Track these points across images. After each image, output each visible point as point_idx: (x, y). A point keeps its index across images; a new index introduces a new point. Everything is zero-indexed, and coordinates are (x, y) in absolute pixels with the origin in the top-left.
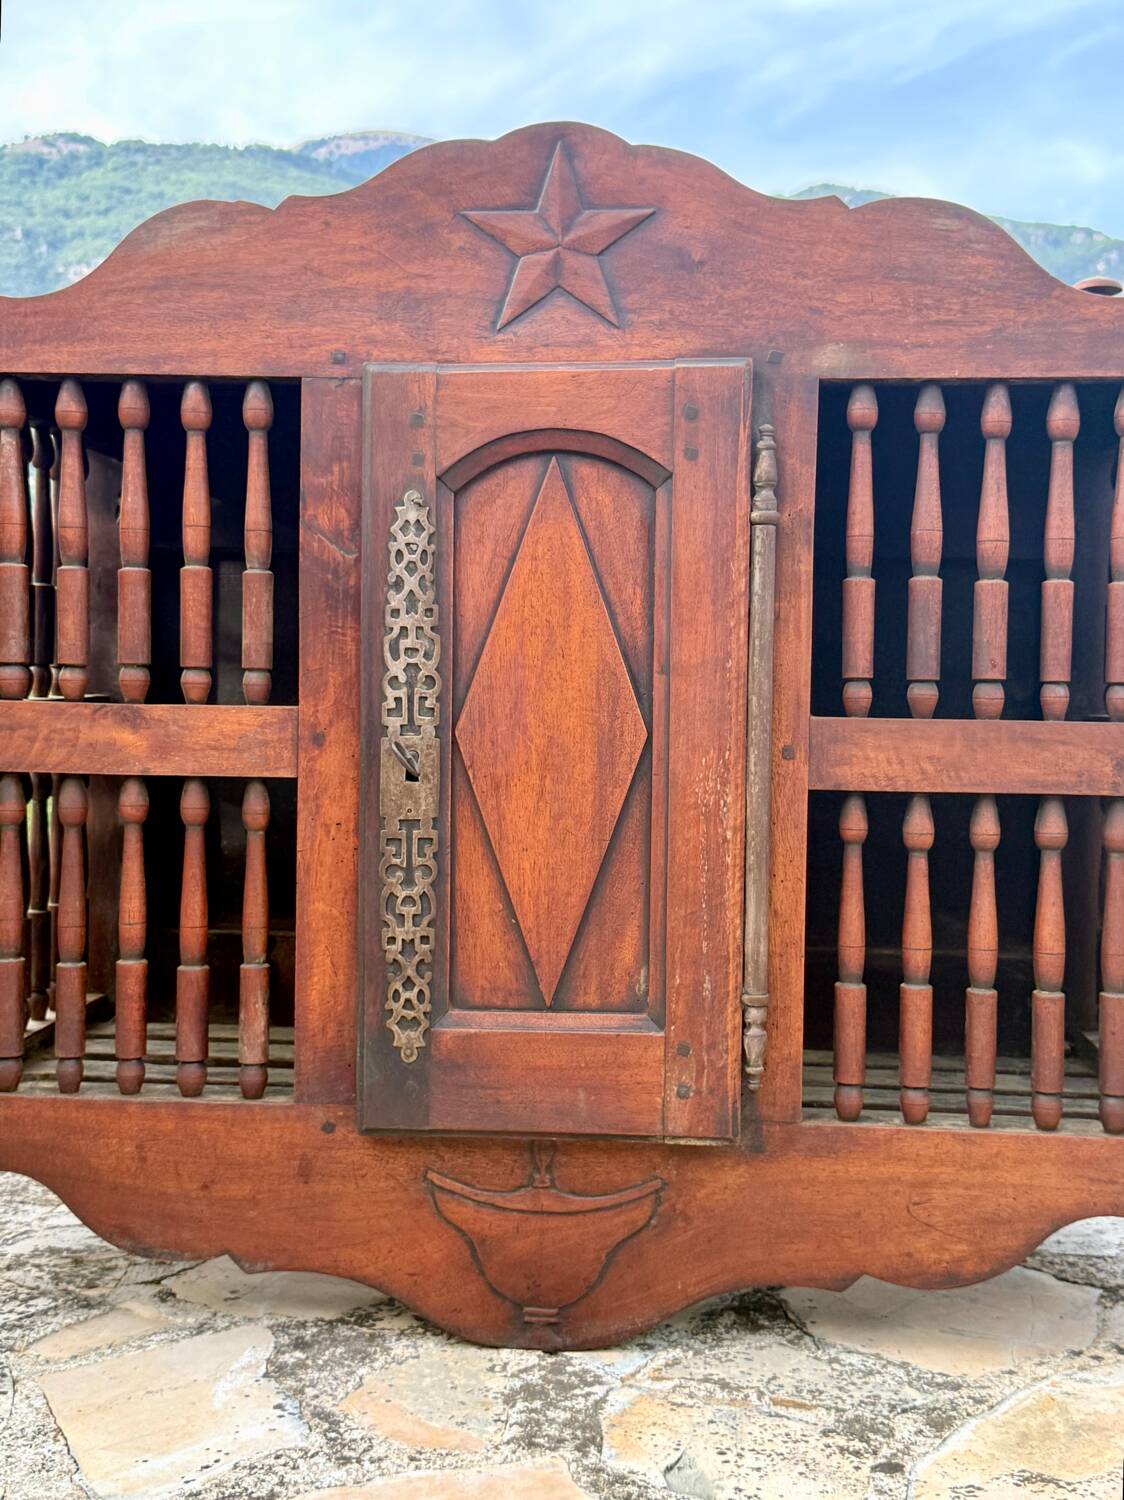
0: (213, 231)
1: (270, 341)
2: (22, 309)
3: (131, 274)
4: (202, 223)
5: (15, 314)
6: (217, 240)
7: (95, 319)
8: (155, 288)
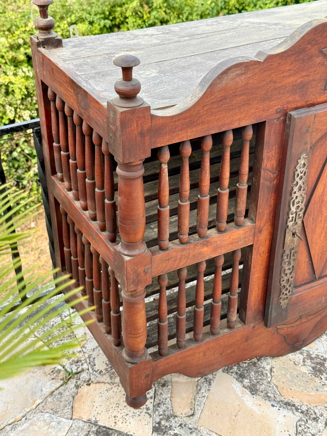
0: (242, 74)
1: (257, 110)
2: (174, 120)
3: (213, 97)
4: (238, 72)
5: (171, 122)
6: (243, 78)
7: (200, 117)
8: (221, 100)
